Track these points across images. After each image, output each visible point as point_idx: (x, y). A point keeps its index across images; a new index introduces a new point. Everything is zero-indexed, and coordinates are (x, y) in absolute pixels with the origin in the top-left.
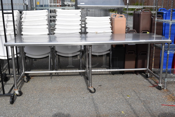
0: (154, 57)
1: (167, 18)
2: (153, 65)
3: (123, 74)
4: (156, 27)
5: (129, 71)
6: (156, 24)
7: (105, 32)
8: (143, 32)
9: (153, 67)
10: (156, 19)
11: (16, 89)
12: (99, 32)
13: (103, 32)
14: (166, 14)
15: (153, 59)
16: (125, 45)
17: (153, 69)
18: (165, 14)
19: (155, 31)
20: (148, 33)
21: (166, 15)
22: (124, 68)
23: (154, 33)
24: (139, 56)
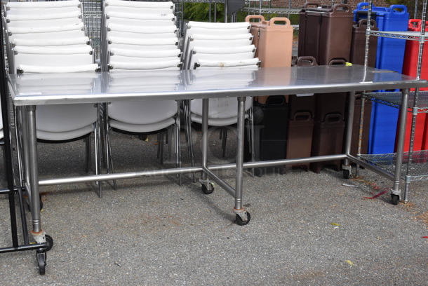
0: (361, 126)
1: (387, 26)
2: (360, 144)
3: (281, 174)
4: (367, 49)
5: (298, 163)
6: (367, 42)
7: (242, 64)
8: (334, 64)
9: (359, 151)
10: (369, 30)
11: (37, 231)
12: (228, 62)
13: (237, 62)
14: (384, 16)
15: (361, 131)
16: (290, 96)
17: (359, 155)
18: (382, 18)
19: (366, 60)
20: (349, 64)
21: (384, 20)
22: (285, 158)
23: (363, 64)
24: (322, 123)
